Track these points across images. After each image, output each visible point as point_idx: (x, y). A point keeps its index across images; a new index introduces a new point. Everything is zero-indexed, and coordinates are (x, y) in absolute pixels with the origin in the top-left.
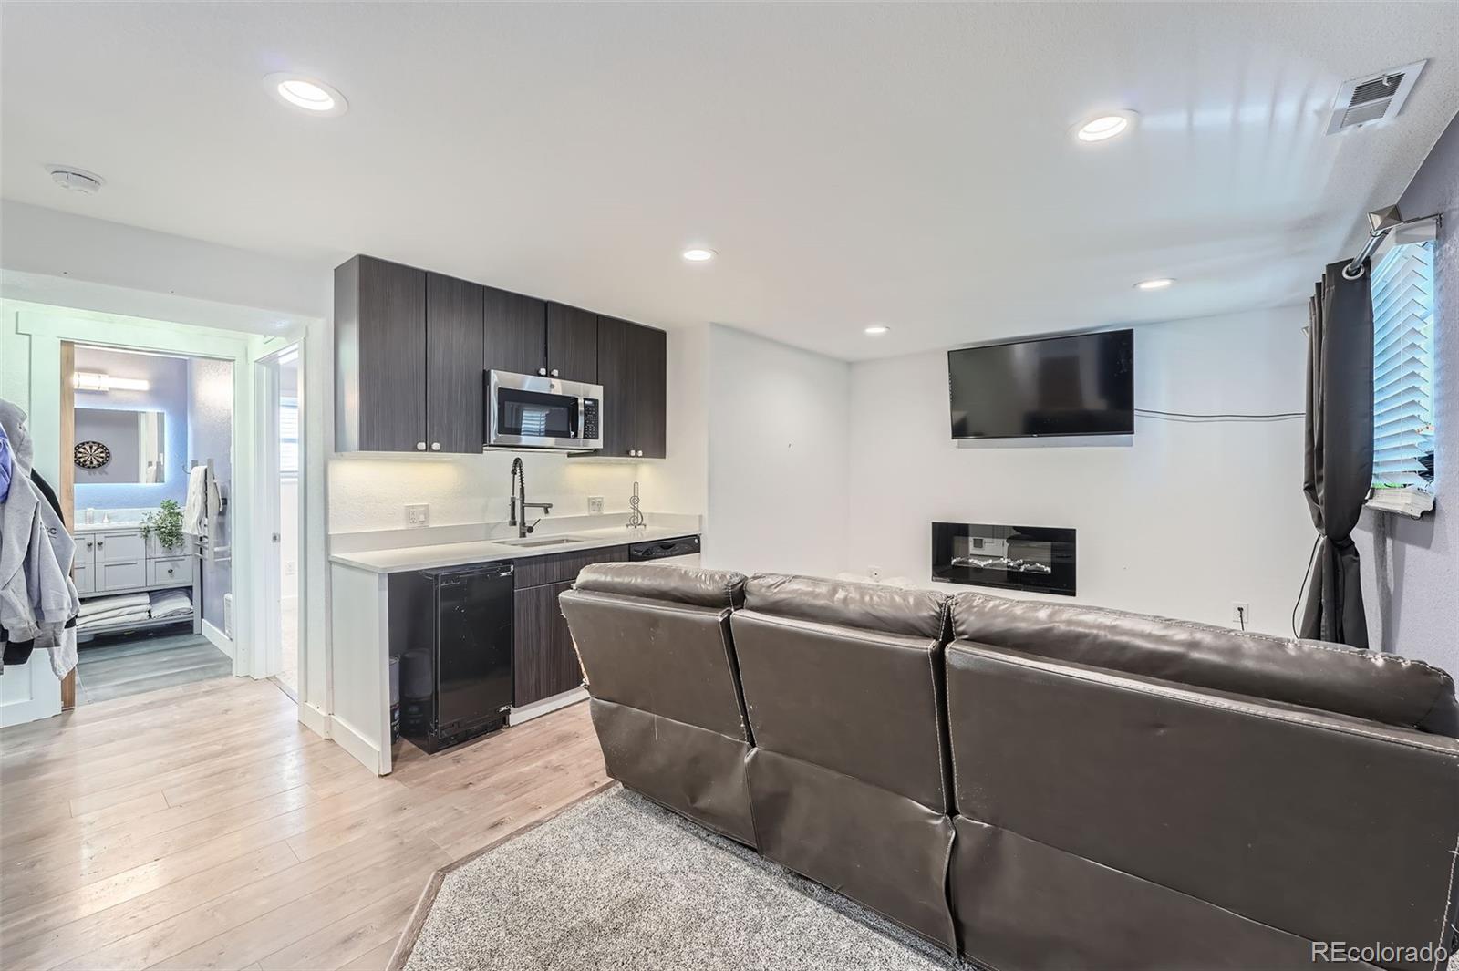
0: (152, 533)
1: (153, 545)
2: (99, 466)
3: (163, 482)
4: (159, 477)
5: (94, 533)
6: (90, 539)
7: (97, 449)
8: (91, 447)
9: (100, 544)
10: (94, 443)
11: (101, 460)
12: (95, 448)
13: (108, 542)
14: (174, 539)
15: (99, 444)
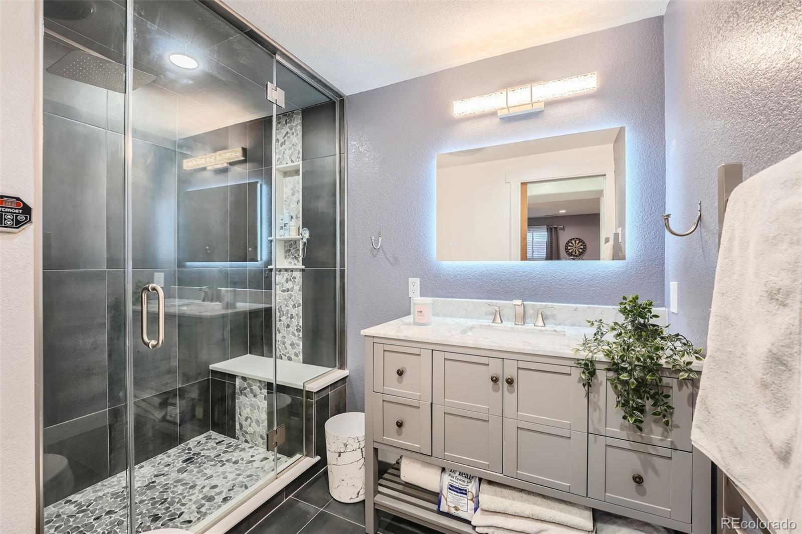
0: (602, 376)
1: (602, 403)
2: (580, 255)
3: (624, 258)
4: (618, 254)
5: (502, 355)
6: (495, 368)
7: (579, 243)
8: (575, 242)
9: (510, 382)
10: (577, 239)
11: (581, 250)
12: (577, 242)
13: (524, 379)
14: (649, 404)
15: (580, 239)
